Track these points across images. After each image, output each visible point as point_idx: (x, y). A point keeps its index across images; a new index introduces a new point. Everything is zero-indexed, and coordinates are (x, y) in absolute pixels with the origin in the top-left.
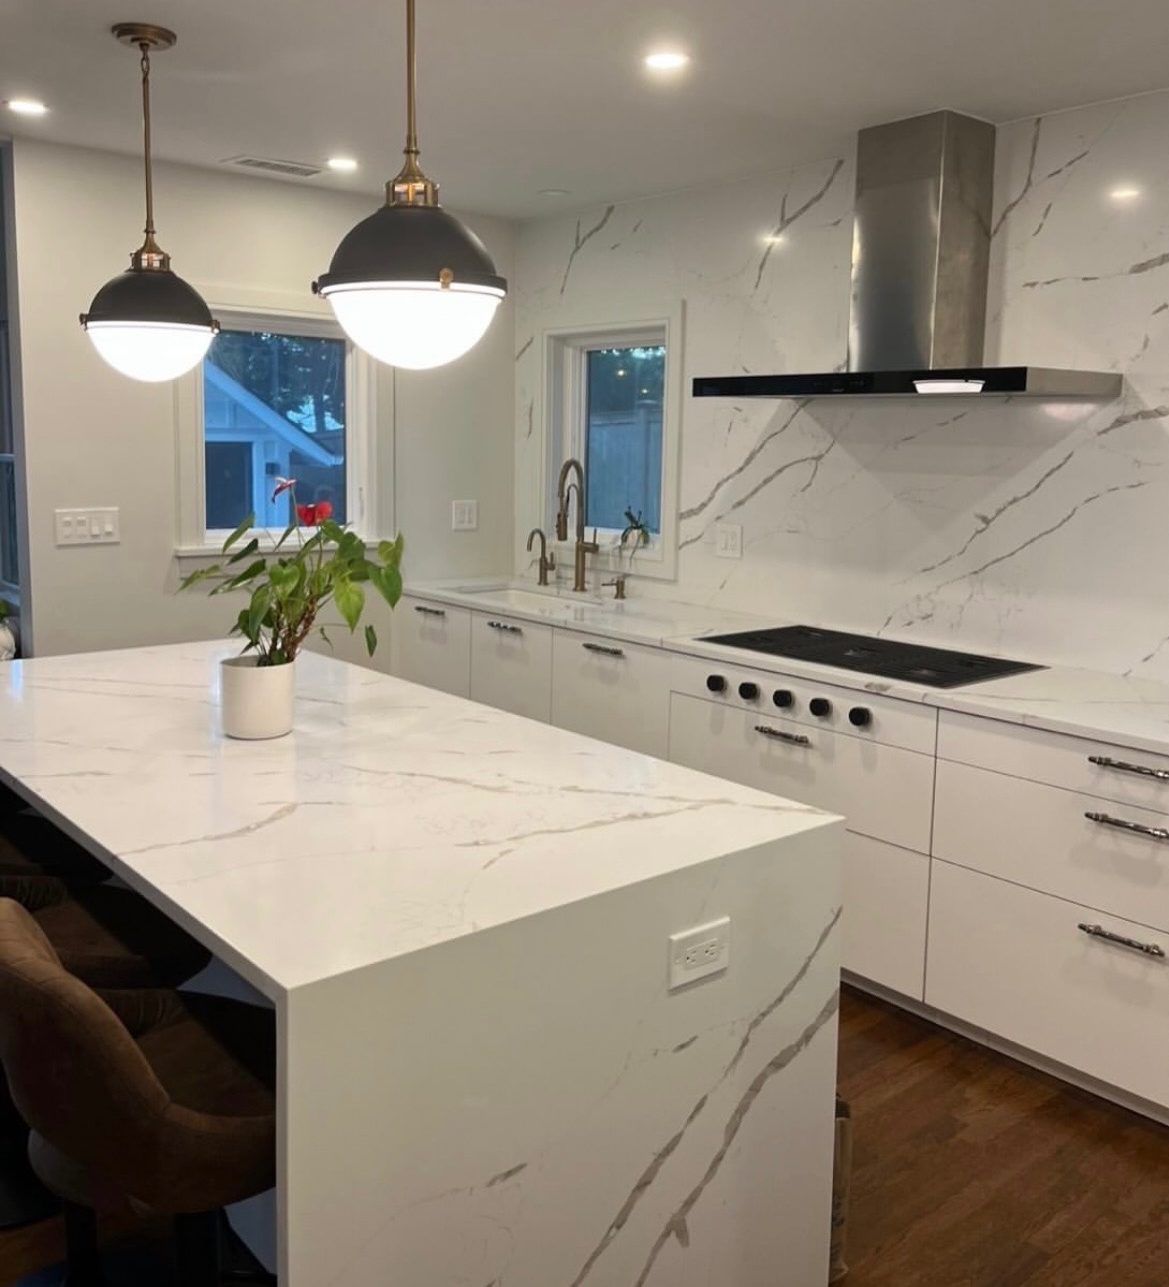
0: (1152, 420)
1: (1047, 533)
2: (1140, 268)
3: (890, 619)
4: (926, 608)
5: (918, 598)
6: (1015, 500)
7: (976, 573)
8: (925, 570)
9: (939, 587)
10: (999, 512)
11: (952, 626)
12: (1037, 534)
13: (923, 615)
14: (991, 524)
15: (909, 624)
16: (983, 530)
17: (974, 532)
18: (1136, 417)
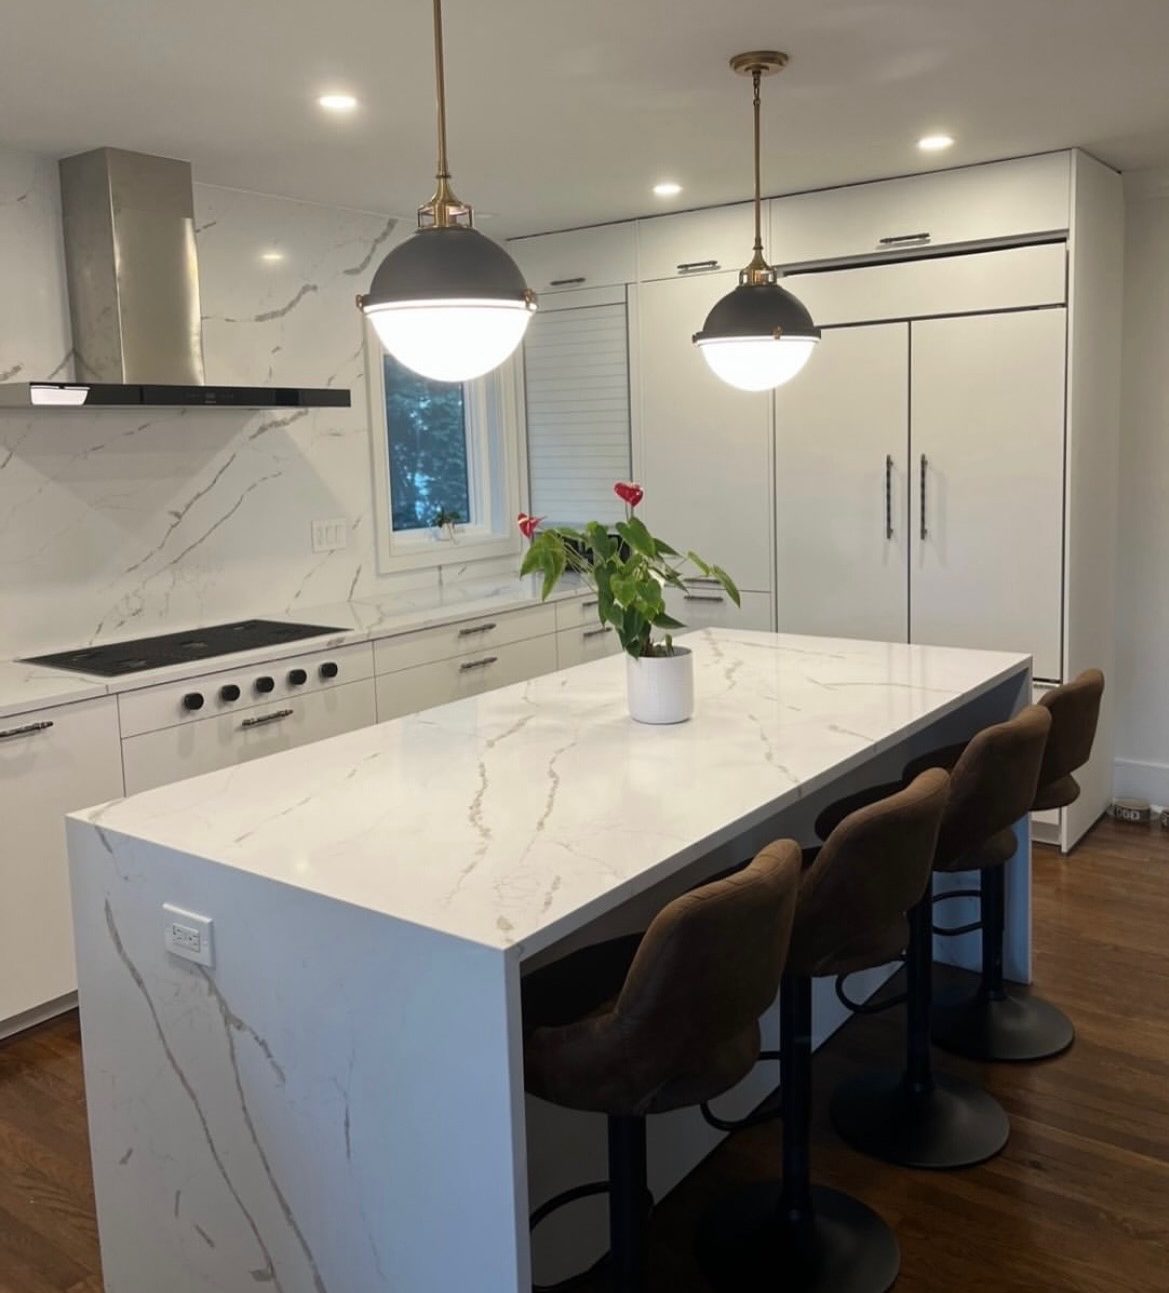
0: (280, 428)
1: (226, 517)
2: (260, 318)
3: (100, 626)
4: (135, 604)
5: (127, 598)
6: (199, 495)
7: (175, 562)
8: (130, 570)
9: (144, 583)
10: (188, 507)
11: (161, 614)
12: (219, 520)
13: (134, 611)
14: (183, 518)
15: (122, 623)
16: (178, 523)
17: (169, 526)
18: (271, 425)
